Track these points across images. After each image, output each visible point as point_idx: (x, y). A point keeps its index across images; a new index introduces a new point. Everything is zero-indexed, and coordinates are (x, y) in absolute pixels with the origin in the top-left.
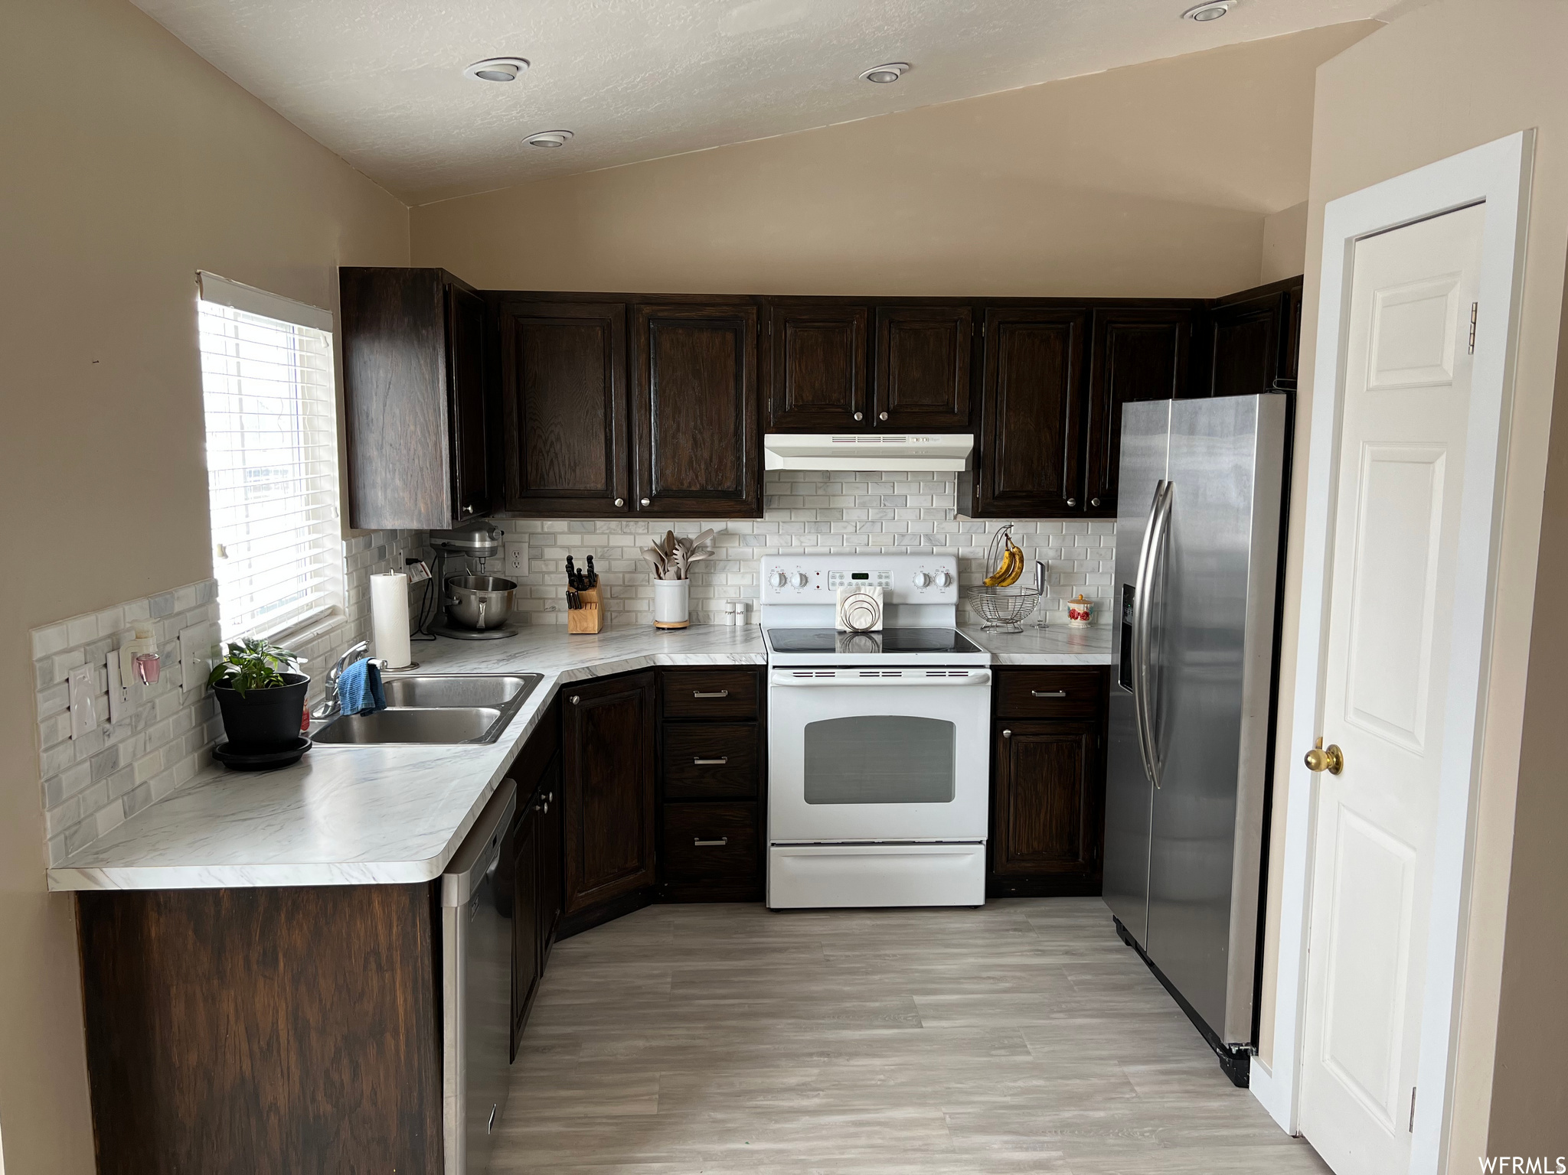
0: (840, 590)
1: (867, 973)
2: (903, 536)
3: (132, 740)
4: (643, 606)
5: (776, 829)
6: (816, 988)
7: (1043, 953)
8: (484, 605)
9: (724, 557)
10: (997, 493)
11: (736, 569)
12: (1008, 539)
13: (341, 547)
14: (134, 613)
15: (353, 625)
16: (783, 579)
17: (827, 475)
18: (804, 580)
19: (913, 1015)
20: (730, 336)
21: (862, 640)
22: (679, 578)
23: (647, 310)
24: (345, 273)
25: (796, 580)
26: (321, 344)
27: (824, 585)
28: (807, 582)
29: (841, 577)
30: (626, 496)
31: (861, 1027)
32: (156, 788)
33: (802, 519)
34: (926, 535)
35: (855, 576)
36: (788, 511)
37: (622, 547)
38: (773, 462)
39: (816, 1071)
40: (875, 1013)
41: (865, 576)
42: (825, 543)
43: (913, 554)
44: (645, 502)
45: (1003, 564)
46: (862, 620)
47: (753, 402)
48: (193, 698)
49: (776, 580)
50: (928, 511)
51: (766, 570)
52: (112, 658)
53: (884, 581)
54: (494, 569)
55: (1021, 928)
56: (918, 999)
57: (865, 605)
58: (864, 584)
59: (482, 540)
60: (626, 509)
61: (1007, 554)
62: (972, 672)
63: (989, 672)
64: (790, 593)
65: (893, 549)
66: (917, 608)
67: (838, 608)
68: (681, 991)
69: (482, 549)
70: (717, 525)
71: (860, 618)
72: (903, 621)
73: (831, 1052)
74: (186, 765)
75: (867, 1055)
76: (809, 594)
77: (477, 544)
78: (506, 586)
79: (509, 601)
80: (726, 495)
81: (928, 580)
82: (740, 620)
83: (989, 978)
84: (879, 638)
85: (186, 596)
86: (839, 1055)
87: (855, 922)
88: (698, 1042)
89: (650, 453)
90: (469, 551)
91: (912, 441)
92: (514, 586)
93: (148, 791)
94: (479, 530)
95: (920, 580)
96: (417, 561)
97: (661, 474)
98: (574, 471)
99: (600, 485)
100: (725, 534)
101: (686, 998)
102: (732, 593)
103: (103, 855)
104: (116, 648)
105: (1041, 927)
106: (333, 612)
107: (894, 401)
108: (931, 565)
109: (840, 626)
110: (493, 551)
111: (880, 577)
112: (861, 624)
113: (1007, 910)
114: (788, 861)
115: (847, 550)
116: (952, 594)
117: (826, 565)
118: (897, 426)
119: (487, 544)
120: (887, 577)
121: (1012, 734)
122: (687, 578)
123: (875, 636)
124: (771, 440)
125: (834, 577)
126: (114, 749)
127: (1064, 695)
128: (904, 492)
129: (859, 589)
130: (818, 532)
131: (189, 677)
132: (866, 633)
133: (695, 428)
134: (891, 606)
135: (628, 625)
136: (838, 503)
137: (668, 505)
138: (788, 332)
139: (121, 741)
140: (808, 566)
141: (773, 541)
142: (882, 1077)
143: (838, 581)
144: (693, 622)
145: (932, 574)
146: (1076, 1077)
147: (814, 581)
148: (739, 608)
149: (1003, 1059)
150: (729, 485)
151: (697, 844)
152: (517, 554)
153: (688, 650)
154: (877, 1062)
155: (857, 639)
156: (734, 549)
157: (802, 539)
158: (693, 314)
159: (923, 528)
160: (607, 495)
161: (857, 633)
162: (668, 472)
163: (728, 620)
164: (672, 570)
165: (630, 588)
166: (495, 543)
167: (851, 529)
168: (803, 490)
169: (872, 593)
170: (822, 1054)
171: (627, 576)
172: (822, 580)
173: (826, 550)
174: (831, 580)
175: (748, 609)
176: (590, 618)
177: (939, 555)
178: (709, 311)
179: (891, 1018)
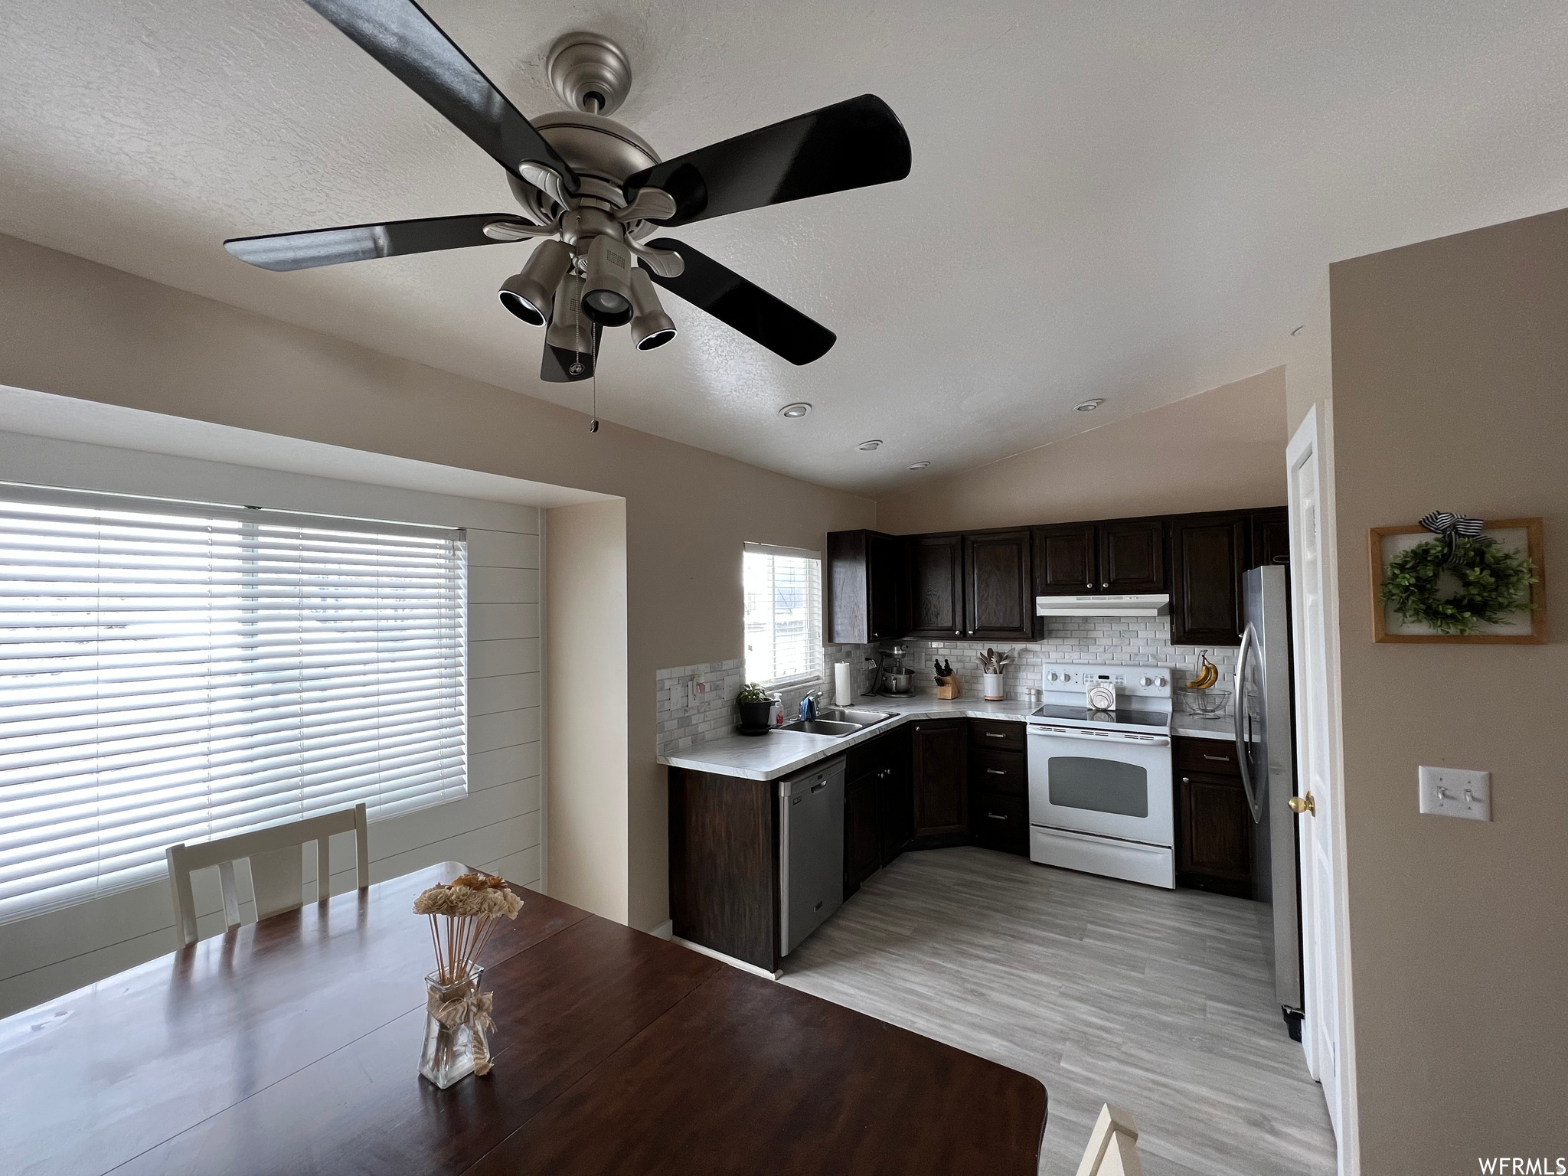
0: (1087, 684)
1: (1067, 906)
2: (1136, 655)
3: (698, 716)
4: (980, 687)
5: (1033, 817)
6: (1031, 905)
7: (1200, 925)
8: (900, 680)
9: (1025, 663)
10: (1187, 629)
11: (1032, 670)
12: (1204, 658)
13: (822, 650)
14: (703, 668)
15: (827, 685)
16: (1055, 677)
17: (1086, 619)
18: (1068, 678)
19: (1083, 933)
20: (1015, 547)
21: (1103, 715)
22: (996, 673)
23: (972, 538)
24: (829, 534)
25: (1062, 678)
26: (817, 565)
27: (1080, 681)
28: (1069, 679)
29: (1092, 677)
30: (962, 630)
31: (1044, 930)
32: (708, 736)
33: (1072, 643)
34: (1151, 655)
35: (1100, 677)
36: (1061, 640)
37: (970, 656)
38: (1041, 612)
39: (1003, 942)
40: (1058, 926)
41: (1107, 678)
42: (1086, 657)
43: (1144, 666)
44: (970, 632)
45: (1203, 674)
46: (1102, 703)
47: (1028, 581)
48: (729, 704)
49: (1050, 677)
50: (1154, 640)
51: (1046, 670)
52: (690, 683)
53: (1119, 681)
54: (907, 663)
55: (1193, 908)
56: (1089, 926)
57: (1103, 694)
58: (1106, 682)
59: (898, 650)
60: (962, 636)
61: (1204, 668)
62: (1156, 738)
63: (1169, 739)
64: (1059, 685)
65: (1129, 663)
66: (1144, 699)
67: (1087, 695)
68: (956, 888)
69: (898, 654)
70: (1019, 646)
71: (1101, 701)
72: (1135, 706)
73: (1016, 936)
74: (725, 730)
75: (1037, 944)
76: (1070, 686)
77: (896, 652)
78: (909, 672)
79: (909, 680)
80: (1015, 630)
81: (1149, 682)
82: (1033, 699)
83: (1147, 928)
84: (1113, 715)
85: (728, 664)
86: (1022, 939)
87: (1081, 880)
88: (950, 912)
89: (976, 610)
90: (891, 655)
91: (1126, 599)
92: (913, 672)
93: (704, 736)
94: (896, 646)
95: (1143, 682)
96: (870, 659)
97: (979, 619)
98: (937, 617)
99: (950, 624)
100: (1026, 650)
101: (957, 891)
102: (1030, 683)
103: (676, 753)
104: (692, 680)
105: (1208, 911)
106: (818, 678)
107: (1113, 577)
108: (1151, 673)
109: (1089, 706)
110: (903, 656)
111: (1117, 678)
112: (1102, 705)
113: (1190, 896)
114: (1039, 835)
115: (1100, 662)
116: (1167, 691)
117: (1081, 670)
118: (1115, 589)
119: (900, 652)
120: (1122, 679)
121: (1190, 782)
122: (1001, 673)
123: (1110, 713)
124: (1040, 600)
125: (1086, 677)
126: (689, 717)
127: (1228, 760)
128: (1136, 628)
129: (1100, 685)
130: (1081, 651)
131: (728, 694)
132: (1105, 711)
133: (997, 594)
134: (1122, 696)
135: (974, 697)
136: (1094, 634)
137: (984, 634)
138: (1048, 542)
139: (694, 715)
140: (1071, 670)
141: (1053, 656)
142: (1037, 956)
143: (1089, 679)
144: (1006, 697)
145: (1152, 678)
146: (1167, 995)
147: (1074, 678)
148: (1033, 692)
149: (1122, 971)
150: (1016, 624)
151: (990, 816)
152: (920, 658)
153: (1004, 710)
154: (1041, 949)
155: (1099, 714)
156: (1031, 659)
157: (1071, 654)
158: (996, 538)
159: (1151, 650)
160: (952, 629)
161: (1098, 710)
162: (983, 617)
163: (1026, 698)
164: (992, 668)
165: (975, 679)
166: (904, 652)
167: (1102, 649)
168: (1070, 627)
169: (1109, 688)
170: (1012, 936)
171: (973, 671)
172: (1079, 679)
173: (1087, 662)
174: (1085, 679)
175: (1039, 693)
176: (948, 690)
177: (1161, 667)
178: (1003, 536)
179: (1065, 931)
